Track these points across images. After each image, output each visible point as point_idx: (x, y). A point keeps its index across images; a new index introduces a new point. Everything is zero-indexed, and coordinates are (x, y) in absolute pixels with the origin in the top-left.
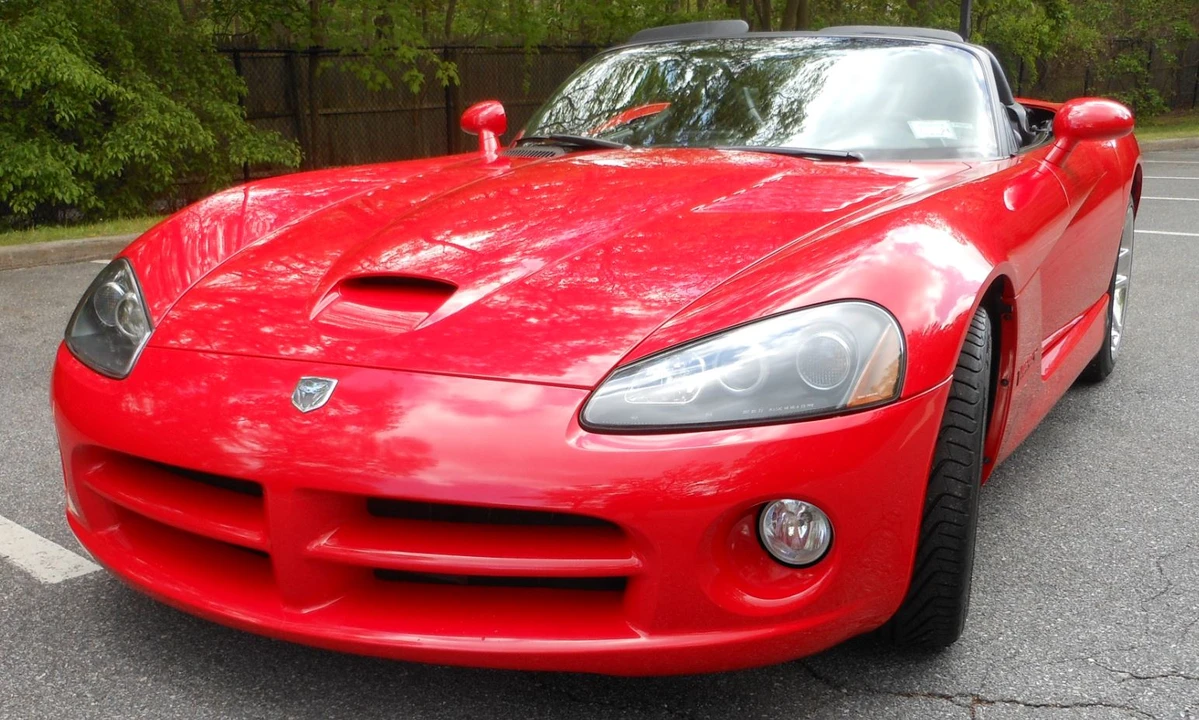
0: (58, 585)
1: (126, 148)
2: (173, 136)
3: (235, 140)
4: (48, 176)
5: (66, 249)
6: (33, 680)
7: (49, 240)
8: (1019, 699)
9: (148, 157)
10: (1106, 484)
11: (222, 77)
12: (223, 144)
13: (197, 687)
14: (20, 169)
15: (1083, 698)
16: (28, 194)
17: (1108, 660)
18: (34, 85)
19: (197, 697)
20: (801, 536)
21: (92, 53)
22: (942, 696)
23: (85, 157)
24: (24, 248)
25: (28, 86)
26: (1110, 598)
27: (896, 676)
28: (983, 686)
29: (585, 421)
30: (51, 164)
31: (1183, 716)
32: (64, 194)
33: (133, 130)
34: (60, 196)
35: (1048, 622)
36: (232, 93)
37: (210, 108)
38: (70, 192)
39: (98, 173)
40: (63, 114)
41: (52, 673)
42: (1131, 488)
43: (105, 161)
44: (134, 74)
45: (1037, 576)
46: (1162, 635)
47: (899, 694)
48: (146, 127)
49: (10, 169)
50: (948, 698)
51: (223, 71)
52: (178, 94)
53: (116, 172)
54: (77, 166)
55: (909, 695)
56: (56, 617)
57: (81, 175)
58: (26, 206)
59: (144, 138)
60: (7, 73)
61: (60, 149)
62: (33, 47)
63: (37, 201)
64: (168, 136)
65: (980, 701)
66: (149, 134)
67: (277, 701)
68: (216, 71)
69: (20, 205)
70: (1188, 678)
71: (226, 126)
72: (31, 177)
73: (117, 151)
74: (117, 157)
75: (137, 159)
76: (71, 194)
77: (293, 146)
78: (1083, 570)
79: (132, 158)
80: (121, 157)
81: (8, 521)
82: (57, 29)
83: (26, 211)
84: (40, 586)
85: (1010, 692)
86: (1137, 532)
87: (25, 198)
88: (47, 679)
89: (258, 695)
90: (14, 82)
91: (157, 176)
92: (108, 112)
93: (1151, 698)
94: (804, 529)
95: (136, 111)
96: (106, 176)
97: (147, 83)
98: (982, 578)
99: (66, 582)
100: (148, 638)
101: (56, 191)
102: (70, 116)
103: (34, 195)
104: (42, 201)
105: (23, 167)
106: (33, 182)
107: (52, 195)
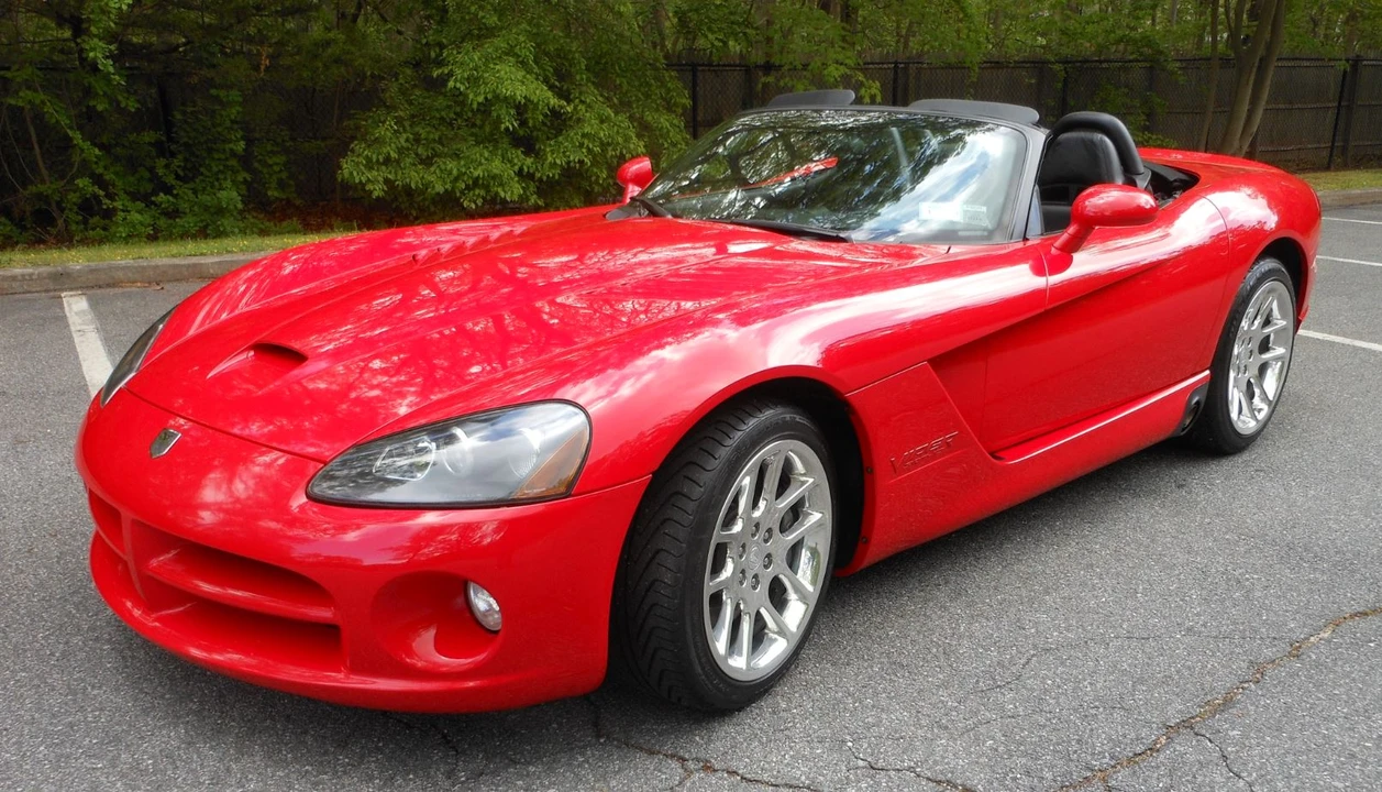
1: (564, 152)
2: (609, 144)
3: (668, 148)
4: (494, 177)
9: (581, 162)
11: (669, 90)
14: (472, 170)
16: (477, 192)
18: (486, 98)
21: (551, 70)
23: (529, 161)
25: (481, 99)
30: (497, 166)
32: (505, 192)
33: (572, 139)
34: (502, 194)
36: (675, 105)
37: (650, 118)
38: (513, 191)
39: (538, 175)
40: (507, 124)
43: (546, 166)
44: (584, 88)
48: (584, 136)
49: (464, 170)
51: (670, 85)
52: (623, 106)
53: (554, 175)
54: (521, 170)
57: (524, 177)
58: (475, 202)
59: (581, 145)
60: (467, 88)
61: (508, 153)
62: (492, 66)
63: (484, 198)
64: (604, 146)
66: (586, 142)
68: (663, 84)
69: (469, 201)
71: (661, 136)
72: (480, 177)
73: (557, 155)
74: (555, 163)
75: (572, 164)
79: (569, 163)
80: (558, 162)
82: (517, 50)
83: (474, 207)
87: (474, 195)
90: (471, 96)
91: (593, 179)
92: (558, 122)
95: (579, 120)
96: (545, 178)
97: (592, 95)
101: (500, 190)
102: (513, 125)
103: (483, 193)
104: (488, 198)
105: (474, 169)
106: (481, 182)
107: (497, 194)
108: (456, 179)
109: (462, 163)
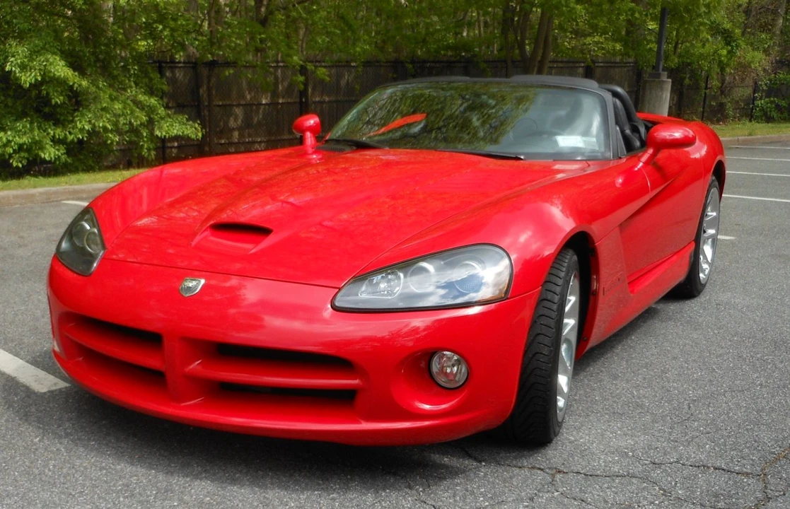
0: (45, 393)
2: (119, 116)
3: (158, 121)
4: (35, 143)
5: (46, 193)
6: (32, 441)
7: (35, 187)
8: (582, 472)
10: (675, 358)
11: (151, 79)
12: (150, 123)
13: (122, 448)
14: (17, 138)
15: (619, 472)
16: (22, 155)
17: (640, 454)
18: (36, 80)
19: (122, 453)
20: (455, 372)
22: (539, 469)
23: (59, 130)
24: (19, 192)
26: (654, 421)
27: (515, 458)
28: (563, 464)
29: (335, 305)
30: (37, 135)
31: (673, 483)
32: (45, 154)
33: (94, 111)
34: (43, 156)
35: (612, 433)
36: (157, 89)
37: (142, 100)
38: (50, 153)
40: (56, 99)
41: (43, 438)
42: (689, 361)
45: (613, 408)
46: (677, 442)
47: (515, 466)
48: (102, 109)
49: (11, 138)
50: (542, 470)
51: (151, 75)
54: (54, 137)
55: (520, 467)
56: (44, 410)
57: (56, 142)
58: (21, 162)
59: (102, 116)
61: (43, 125)
63: (28, 159)
65: (560, 472)
66: (105, 113)
67: (165, 457)
68: (147, 76)
69: (17, 162)
70: (683, 465)
71: (153, 112)
72: (25, 144)
74: (83, 128)
76: (50, 154)
77: (197, 125)
78: (642, 406)
79: (94, 128)
81: (16, 358)
83: (20, 165)
84: (34, 393)
85: (579, 468)
86: (682, 386)
87: (20, 157)
88: (40, 441)
89: (155, 453)
90: (23, 78)
91: (109, 142)
92: (77, 100)
93: (658, 474)
94: (455, 368)
95: (96, 99)
98: (580, 408)
99: (49, 392)
100: (95, 423)
101: (40, 152)
103: (26, 155)
104: (31, 159)
105: (19, 137)
106: (25, 147)
107: (37, 155)
108: (5, 145)
109: (9, 133)
